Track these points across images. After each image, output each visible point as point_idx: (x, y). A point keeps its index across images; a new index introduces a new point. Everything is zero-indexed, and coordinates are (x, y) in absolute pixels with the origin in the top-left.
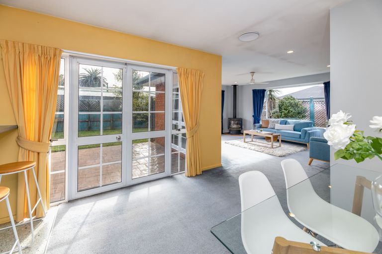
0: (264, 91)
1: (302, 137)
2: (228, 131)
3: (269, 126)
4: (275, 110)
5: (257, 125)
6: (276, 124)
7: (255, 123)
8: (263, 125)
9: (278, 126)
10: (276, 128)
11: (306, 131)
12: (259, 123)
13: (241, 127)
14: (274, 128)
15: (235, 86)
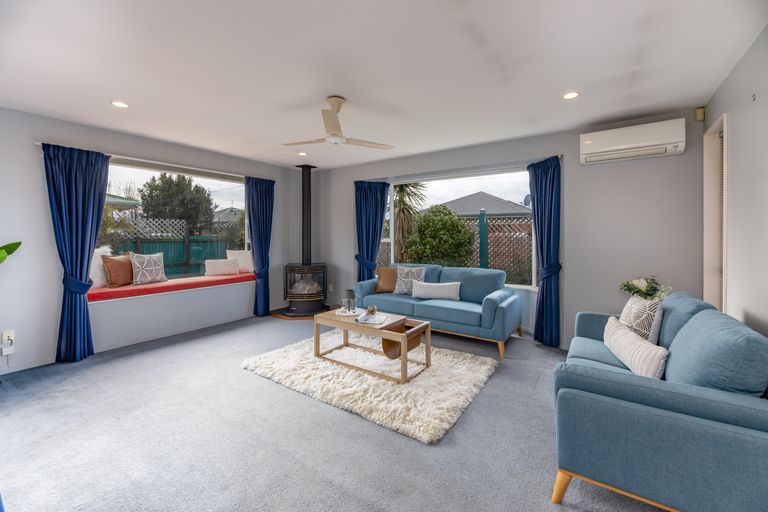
0: (384, 186)
1: (486, 321)
2: (283, 304)
3: (397, 287)
4: (411, 238)
5: (367, 283)
6: (415, 281)
7: (361, 278)
8: (382, 285)
9: (420, 287)
10: (416, 292)
11: (494, 304)
12: (371, 277)
13: (324, 292)
14: (408, 294)
15: (306, 169)
